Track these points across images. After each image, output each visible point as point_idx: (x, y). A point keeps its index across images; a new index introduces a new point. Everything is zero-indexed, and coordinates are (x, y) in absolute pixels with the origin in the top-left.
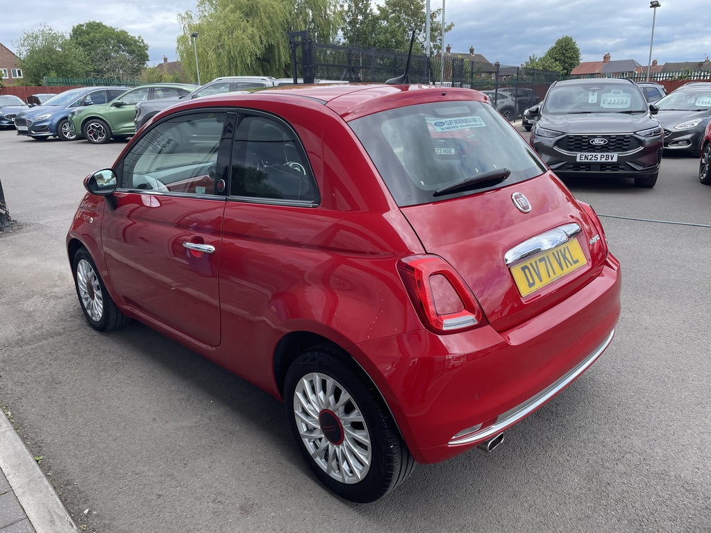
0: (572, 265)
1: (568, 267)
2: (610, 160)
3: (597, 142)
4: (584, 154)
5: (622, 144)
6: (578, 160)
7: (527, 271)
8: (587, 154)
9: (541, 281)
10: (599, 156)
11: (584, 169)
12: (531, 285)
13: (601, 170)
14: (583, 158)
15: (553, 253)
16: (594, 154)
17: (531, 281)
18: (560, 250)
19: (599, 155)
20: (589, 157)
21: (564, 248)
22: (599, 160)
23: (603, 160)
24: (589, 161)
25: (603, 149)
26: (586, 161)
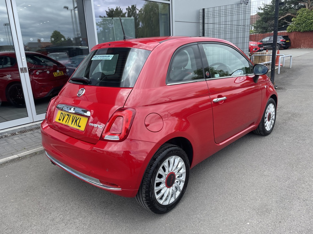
0: (76, 126)
1: (74, 125)
7: (62, 114)
9: (63, 121)
12: (59, 120)
15: (73, 116)
17: (60, 119)
18: (77, 117)
21: (79, 118)
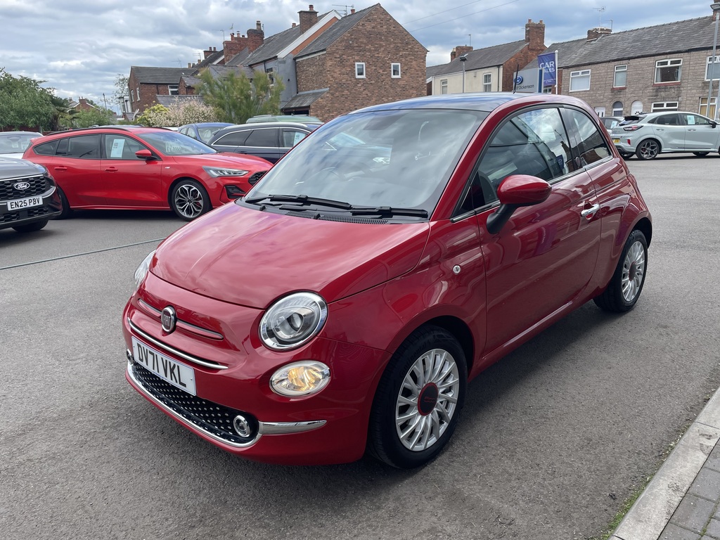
2: (37, 204)
3: (22, 186)
4: (14, 201)
5: (39, 186)
6: (10, 209)
8: (16, 201)
10: (27, 202)
11: (14, 218)
13: (30, 216)
14: (14, 206)
16: (23, 200)
19: (27, 200)
20: (20, 204)
22: (28, 206)
23: (32, 205)
24: (20, 208)
25: (27, 193)
26: (17, 208)
